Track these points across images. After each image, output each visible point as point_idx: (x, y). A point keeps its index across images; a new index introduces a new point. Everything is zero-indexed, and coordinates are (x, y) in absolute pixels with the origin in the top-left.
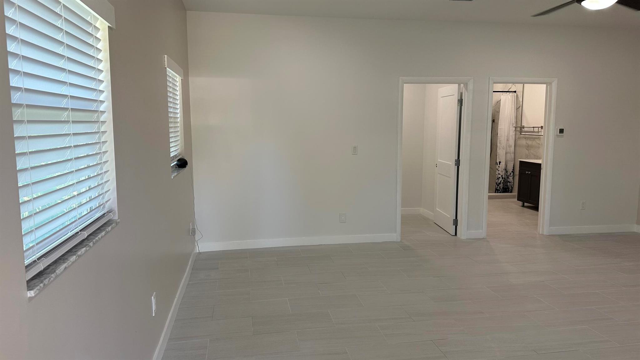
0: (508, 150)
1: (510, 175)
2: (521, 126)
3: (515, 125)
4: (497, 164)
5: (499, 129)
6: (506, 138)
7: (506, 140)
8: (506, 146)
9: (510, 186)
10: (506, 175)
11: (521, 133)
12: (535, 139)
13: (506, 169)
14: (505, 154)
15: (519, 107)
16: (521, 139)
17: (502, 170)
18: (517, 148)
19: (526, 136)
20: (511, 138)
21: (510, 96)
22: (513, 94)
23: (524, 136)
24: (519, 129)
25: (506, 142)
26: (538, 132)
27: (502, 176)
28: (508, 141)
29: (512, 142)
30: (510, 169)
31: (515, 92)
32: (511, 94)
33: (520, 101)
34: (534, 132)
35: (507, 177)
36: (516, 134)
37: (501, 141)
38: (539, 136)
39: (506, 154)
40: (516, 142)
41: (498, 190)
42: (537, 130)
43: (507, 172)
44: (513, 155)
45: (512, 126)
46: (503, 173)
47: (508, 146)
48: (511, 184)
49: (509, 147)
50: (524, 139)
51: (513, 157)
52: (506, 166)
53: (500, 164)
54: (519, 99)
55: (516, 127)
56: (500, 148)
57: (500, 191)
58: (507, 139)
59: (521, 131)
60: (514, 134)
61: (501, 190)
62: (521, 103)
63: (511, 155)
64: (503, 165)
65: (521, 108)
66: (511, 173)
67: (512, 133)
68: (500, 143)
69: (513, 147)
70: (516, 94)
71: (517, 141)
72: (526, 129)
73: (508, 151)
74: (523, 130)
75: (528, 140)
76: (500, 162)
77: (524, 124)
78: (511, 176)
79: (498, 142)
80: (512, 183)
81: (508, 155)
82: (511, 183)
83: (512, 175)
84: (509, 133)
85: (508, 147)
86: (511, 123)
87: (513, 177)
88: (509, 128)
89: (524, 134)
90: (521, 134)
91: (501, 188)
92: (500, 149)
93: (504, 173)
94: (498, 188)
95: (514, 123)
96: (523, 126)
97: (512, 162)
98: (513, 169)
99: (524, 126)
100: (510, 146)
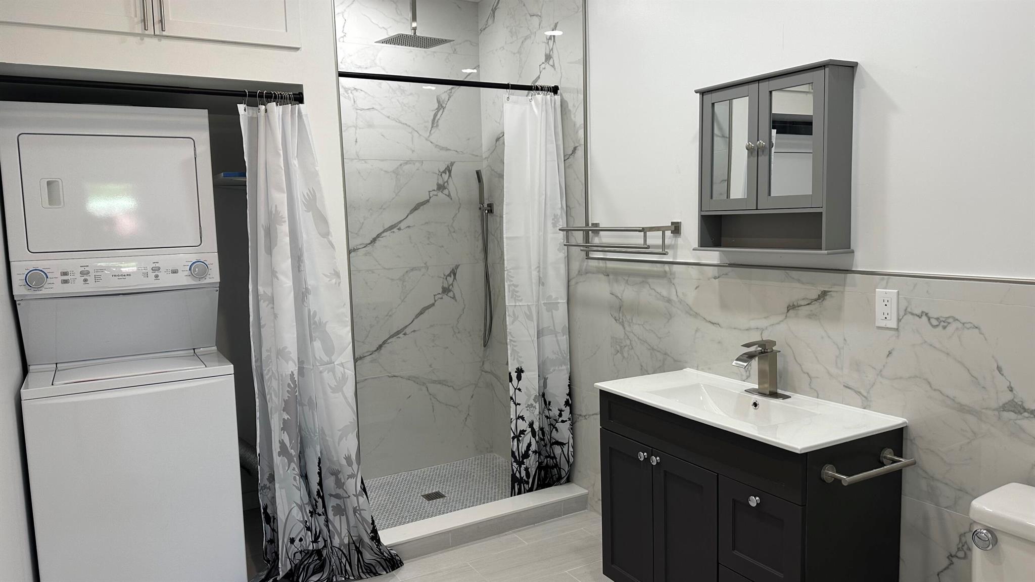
0: (546, 323)
1: (560, 415)
2: (587, 224)
3: (562, 224)
4: (511, 380)
5: (505, 240)
6: (535, 273)
7: (535, 280)
8: (538, 306)
9: (563, 459)
10: (547, 417)
11: (587, 255)
12: (650, 280)
13: (543, 395)
14: (536, 339)
15: (575, 149)
16: (590, 275)
17: (532, 402)
18: (578, 313)
19: (610, 265)
20: (551, 272)
21: (537, 105)
22: (549, 96)
23: (601, 264)
24: (579, 237)
25: (534, 288)
26: (664, 249)
27: (531, 425)
28: (543, 284)
29: (557, 290)
30: (558, 393)
31: (555, 90)
32: (540, 96)
33: (578, 125)
34: (645, 248)
35: (551, 424)
36: (568, 258)
37: (517, 286)
38: (667, 267)
39: (538, 338)
40: (571, 288)
41: (520, 481)
42: (660, 242)
43: (547, 404)
44: (564, 339)
45: (554, 225)
46: (533, 414)
47: (544, 303)
48: (566, 453)
49: (548, 310)
50: (601, 276)
51: (565, 346)
52: (542, 381)
53: (519, 378)
54: (572, 116)
55: (567, 231)
56: (514, 314)
57: (528, 483)
58: (540, 277)
59: (587, 247)
60: (562, 255)
61: (531, 480)
62: (581, 132)
63: (557, 341)
64: (531, 380)
65: (580, 152)
66: (563, 408)
67: (556, 254)
68: (515, 296)
69: (563, 308)
70: (557, 98)
71: (577, 283)
72: (605, 238)
73: (545, 325)
74: (596, 241)
75: (617, 281)
76: (520, 371)
77: (599, 216)
78: (563, 421)
79: (506, 294)
80: (571, 449)
81: (548, 340)
82: (566, 447)
83: (566, 415)
84: (545, 255)
85: (544, 308)
86: (548, 211)
87: (573, 424)
88: (541, 233)
89: (600, 255)
90: (588, 258)
91: (532, 471)
92: (515, 318)
93: (537, 412)
94: (520, 473)
95: (559, 212)
96: (592, 224)
97: (564, 367)
98: (570, 394)
99: (596, 225)
100: (552, 306)
